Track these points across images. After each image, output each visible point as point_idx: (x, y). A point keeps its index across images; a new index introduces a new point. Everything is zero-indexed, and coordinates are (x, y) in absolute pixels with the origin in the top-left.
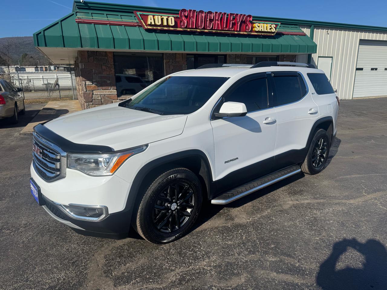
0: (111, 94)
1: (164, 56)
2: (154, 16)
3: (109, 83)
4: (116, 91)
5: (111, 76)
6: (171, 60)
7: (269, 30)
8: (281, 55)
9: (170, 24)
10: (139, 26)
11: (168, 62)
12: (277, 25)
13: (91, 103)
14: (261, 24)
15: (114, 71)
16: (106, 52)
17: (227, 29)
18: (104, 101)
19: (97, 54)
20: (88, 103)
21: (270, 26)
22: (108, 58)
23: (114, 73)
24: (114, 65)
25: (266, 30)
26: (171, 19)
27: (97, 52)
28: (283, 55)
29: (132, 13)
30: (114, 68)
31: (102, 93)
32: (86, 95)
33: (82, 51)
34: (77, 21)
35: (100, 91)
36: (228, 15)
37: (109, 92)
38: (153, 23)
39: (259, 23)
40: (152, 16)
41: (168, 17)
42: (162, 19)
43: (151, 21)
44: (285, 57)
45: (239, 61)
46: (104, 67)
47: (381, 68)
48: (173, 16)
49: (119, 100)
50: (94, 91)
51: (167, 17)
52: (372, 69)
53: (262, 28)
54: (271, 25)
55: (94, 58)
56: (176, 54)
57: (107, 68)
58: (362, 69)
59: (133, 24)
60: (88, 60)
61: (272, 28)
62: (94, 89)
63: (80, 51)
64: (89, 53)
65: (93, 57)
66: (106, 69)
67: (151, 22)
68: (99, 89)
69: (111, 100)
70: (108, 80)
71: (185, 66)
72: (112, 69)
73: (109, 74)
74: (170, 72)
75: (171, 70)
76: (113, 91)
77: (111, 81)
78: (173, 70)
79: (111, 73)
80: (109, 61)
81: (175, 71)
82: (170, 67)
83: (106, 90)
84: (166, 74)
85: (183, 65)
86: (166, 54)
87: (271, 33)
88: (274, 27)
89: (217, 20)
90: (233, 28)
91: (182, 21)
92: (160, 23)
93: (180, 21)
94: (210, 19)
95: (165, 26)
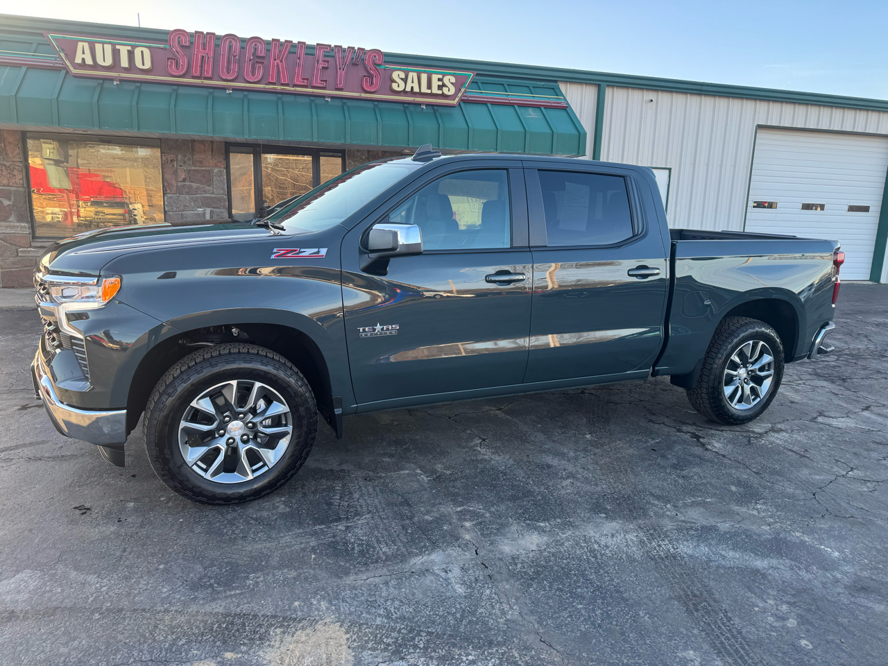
0: (13, 231)
1: (162, 145)
2: (92, 45)
3: (8, 205)
4: (28, 225)
5: (13, 189)
6: (180, 157)
9: (139, 65)
11: (172, 161)
14: (412, 74)
15: (22, 176)
21: (439, 80)
22: (5, 146)
25: (428, 88)
26: (142, 52)
30: (21, 169)
37: (7, 227)
40: (86, 45)
41: (134, 47)
42: (117, 53)
43: (83, 56)
48: (146, 47)
49: (35, 247)
51: (130, 48)
54: (441, 77)
56: (192, 142)
57: (1, 171)
59: (52, 65)
61: (444, 85)
67: (83, 59)
69: (14, 248)
70: (5, 198)
71: (220, 171)
72: (15, 172)
73: (9, 183)
74: (177, 187)
75: (181, 180)
76: (18, 226)
77: (12, 201)
78: (184, 180)
79: (13, 181)
80: (8, 152)
81: (192, 182)
82: (175, 173)
83: (0, 221)
84: (165, 190)
85: (216, 170)
86: (167, 140)
87: (444, 96)
88: (452, 83)
89: (278, 59)
90: (325, 81)
91: (174, 60)
92: (109, 62)
93: (169, 59)
94: (257, 57)
95: (126, 70)
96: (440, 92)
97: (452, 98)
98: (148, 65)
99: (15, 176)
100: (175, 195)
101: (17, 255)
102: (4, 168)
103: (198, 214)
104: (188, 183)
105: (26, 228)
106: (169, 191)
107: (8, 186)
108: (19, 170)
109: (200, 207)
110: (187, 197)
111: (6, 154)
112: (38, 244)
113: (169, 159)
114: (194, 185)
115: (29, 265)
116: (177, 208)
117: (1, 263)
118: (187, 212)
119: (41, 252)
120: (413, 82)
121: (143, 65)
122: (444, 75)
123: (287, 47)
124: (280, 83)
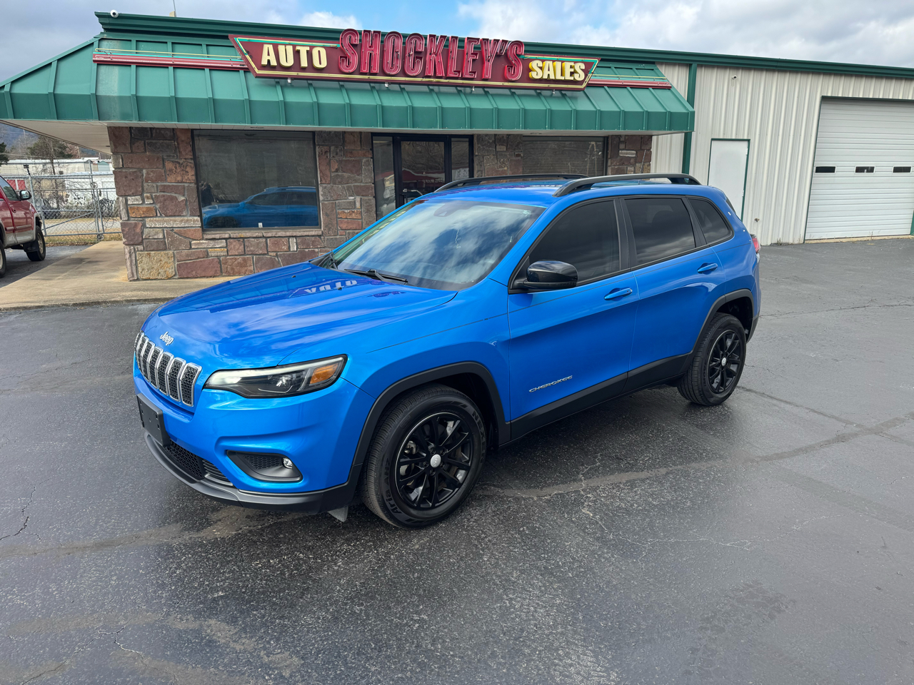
0: (186, 225)
1: (316, 137)
2: (276, 47)
3: (183, 201)
4: (199, 219)
5: (187, 185)
6: (332, 148)
7: (568, 77)
8: (612, 136)
9: (316, 64)
11: (326, 152)
12: (589, 64)
13: (141, 247)
14: (548, 62)
15: (193, 173)
16: (173, 129)
17: (461, 76)
18: (171, 241)
20: (132, 247)
21: (571, 67)
22: (178, 144)
23: (194, 177)
24: (194, 159)
25: (562, 75)
26: (319, 51)
28: (617, 136)
30: (193, 166)
31: (165, 225)
32: (127, 229)
33: (115, 128)
34: (97, 59)
35: (160, 219)
36: (462, 40)
37: (181, 221)
38: (274, 63)
39: (542, 61)
40: (271, 47)
41: (312, 47)
42: (297, 53)
43: (269, 58)
44: (622, 139)
45: (505, 150)
46: (169, 165)
47: (883, 168)
48: (322, 46)
49: (207, 239)
50: (147, 219)
52: (860, 170)
53: (551, 73)
54: (572, 64)
55: (145, 144)
56: (344, 132)
57: (176, 168)
58: (831, 170)
59: (230, 66)
60: (131, 147)
61: (575, 72)
62: (147, 215)
63: (112, 127)
64: (134, 130)
65: (143, 142)
66: (173, 168)
67: (269, 61)
68: (159, 215)
69: (187, 241)
70: (179, 194)
71: (368, 161)
72: (188, 169)
73: (183, 179)
74: (331, 176)
75: (333, 170)
76: (191, 220)
77: (185, 196)
78: (337, 171)
79: (186, 178)
80: (181, 150)
81: (344, 172)
82: (329, 164)
83: (175, 216)
84: (321, 180)
85: (364, 160)
86: (321, 133)
87: (575, 82)
88: (582, 70)
89: (434, 53)
90: (475, 73)
91: (346, 58)
92: (291, 62)
93: (341, 57)
94: (416, 52)
95: (304, 69)
96: (572, 78)
97: (581, 83)
98: (324, 64)
99: (187, 172)
100: (329, 185)
101: (191, 247)
102: (177, 166)
103: (350, 202)
104: (339, 173)
105: (198, 221)
106: (324, 182)
107: (182, 182)
108: (191, 167)
109: (352, 196)
110: (340, 186)
111: (179, 152)
112: (211, 237)
113: (324, 151)
114: (346, 175)
115: (201, 256)
116: (331, 197)
117: (176, 255)
118: (340, 201)
119: (212, 244)
120: (549, 70)
121: (320, 64)
122: (575, 62)
123: (441, 41)
124: (435, 77)
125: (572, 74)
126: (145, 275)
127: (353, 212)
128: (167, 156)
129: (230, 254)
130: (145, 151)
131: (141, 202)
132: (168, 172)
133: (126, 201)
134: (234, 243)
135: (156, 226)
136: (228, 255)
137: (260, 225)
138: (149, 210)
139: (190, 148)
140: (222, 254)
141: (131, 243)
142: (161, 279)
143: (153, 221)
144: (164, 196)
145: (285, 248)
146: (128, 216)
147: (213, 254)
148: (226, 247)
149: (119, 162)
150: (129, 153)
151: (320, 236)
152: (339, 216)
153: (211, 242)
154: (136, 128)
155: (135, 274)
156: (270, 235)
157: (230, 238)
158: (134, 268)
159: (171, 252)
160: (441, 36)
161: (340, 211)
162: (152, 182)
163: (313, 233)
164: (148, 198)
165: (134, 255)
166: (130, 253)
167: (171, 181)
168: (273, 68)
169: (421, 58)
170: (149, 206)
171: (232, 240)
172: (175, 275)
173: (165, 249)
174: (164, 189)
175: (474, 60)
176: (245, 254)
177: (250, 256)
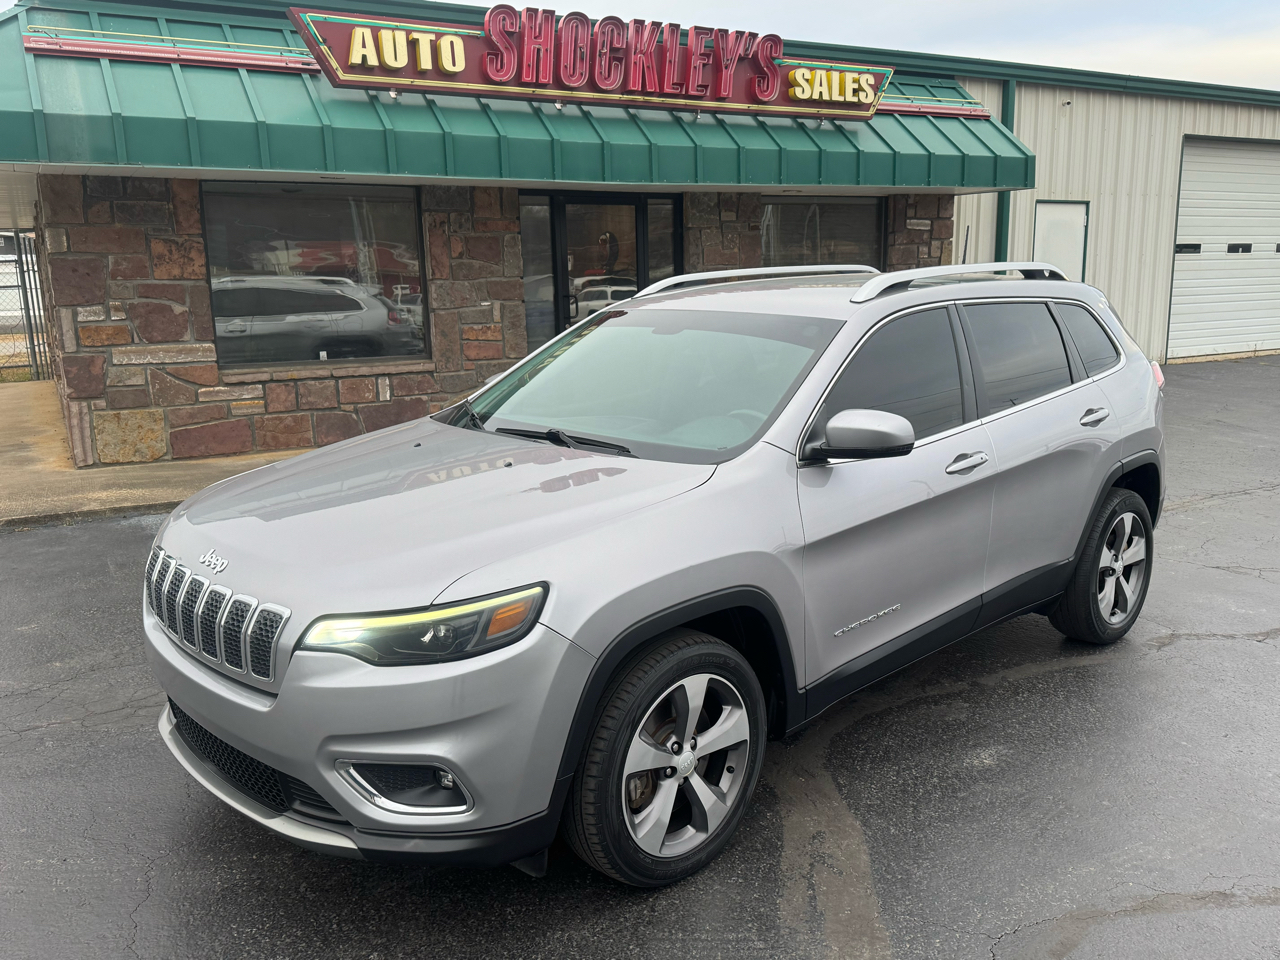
0: (189, 359)
1: (424, 197)
2: (375, 31)
3: (182, 314)
4: (213, 346)
5: (188, 283)
6: (453, 215)
7: (850, 98)
8: (895, 196)
9: (448, 65)
10: (314, 74)
11: (442, 223)
12: (879, 78)
13: (102, 403)
14: (819, 72)
15: (203, 261)
16: (166, 180)
17: (684, 93)
18: (160, 390)
19: (125, 188)
20: (84, 404)
21: (854, 82)
22: (175, 207)
23: (204, 270)
24: (203, 235)
25: (840, 95)
26: (452, 43)
27: (125, 179)
28: (903, 196)
29: (283, 16)
30: (202, 248)
31: (150, 359)
32: (74, 370)
33: (55, 177)
34: (32, 45)
35: (140, 348)
36: (685, 34)
37: (180, 352)
38: (373, 61)
39: (811, 69)
40: (368, 33)
41: (439, 35)
42: (413, 45)
43: (364, 51)
44: (911, 201)
45: (734, 219)
46: (158, 247)
47: (1263, 245)
48: (456, 34)
49: (227, 385)
50: (114, 350)
51: (433, 37)
52: (1233, 248)
53: (825, 90)
54: (856, 75)
55: (111, 207)
56: (473, 189)
57: (170, 252)
58: (1195, 248)
59: (284, 65)
60: (85, 214)
61: (860, 89)
62: (115, 342)
63: (45, 175)
64: (88, 183)
65: (108, 203)
66: (166, 253)
67: (364, 57)
68: (136, 340)
69: (191, 387)
70: (176, 301)
71: (513, 238)
72: (193, 254)
73: (183, 274)
74: (451, 266)
75: (454, 255)
76: (198, 350)
77: (188, 304)
78: (461, 256)
79: (190, 270)
80: (181, 218)
81: (473, 258)
82: (447, 244)
83: (167, 342)
84: (433, 274)
85: (507, 237)
86: (433, 189)
88: (870, 85)
89: (641, 52)
90: (706, 87)
91: (497, 55)
92: (402, 61)
93: (489, 54)
94: (613, 50)
95: (423, 74)
96: (855, 100)
97: (867, 107)
98: (460, 66)
99: (192, 260)
100: (447, 282)
101: (197, 399)
102: (173, 248)
103: (483, 312)
104: (465, 261)
105: (211, 351)
106: (438, 276)
107: (182, 278)
108: (199, 250)
109: (486, 300)
110: (466, 283)
111: (177, 222)
112: (234, 379)
113: (438, 221)
114: (476, 263)
115: (217, 416)
116: (452, 302)
117: (171, 417)
118: (466, 309)
119: (237, 392)
120: (821, 85)
121: (454, 65)
122: (860, 73)
123: (652, 32)
124: (644, 92)
125: (855, 92)
126: (109, 455)
127: (489, 328)
128: (154, 230)
129: (270, 410)
130: (114, 222)
131: (102, 318)
132: (156, 261)
133: (75, 315)
134: (278, 391)
135: (132, 361)
136: (267, 412)
137: (323, 355)
138: (119, 331)
139: (196, 215)
140: (256, 411)
141: (83, 395)
142: (141, 462)
143: (124, 353)
144: (148, 305)
145: (370, 396)
146: (78, 345)
147: (239, 412)
148: (263, 398)
149: (61, 243)
150: (81, 225)
151: (431, 373)
152: (465, 337)
153: (236, 389)
154: (96, 177)
155: (89, 454)
156: (342, 373)
157: (272, 381)
158: (88, 441)
159: (160, 410)
160: (654, 23)
161: (466, 327)
162: (125, 278)
163: (420, 368)
164: (117, 309)
165: (87, 418)
166: (81, 413)
167: (160, 277)
168: (370, 70)
169: (620, 60)
170: (119, 323)
171: (273, 385)
172: (165, 454)
173: (146, 406)
174: (146, 291)
175: (704, 65)
176: (298, 408)
177: (308, 413)
